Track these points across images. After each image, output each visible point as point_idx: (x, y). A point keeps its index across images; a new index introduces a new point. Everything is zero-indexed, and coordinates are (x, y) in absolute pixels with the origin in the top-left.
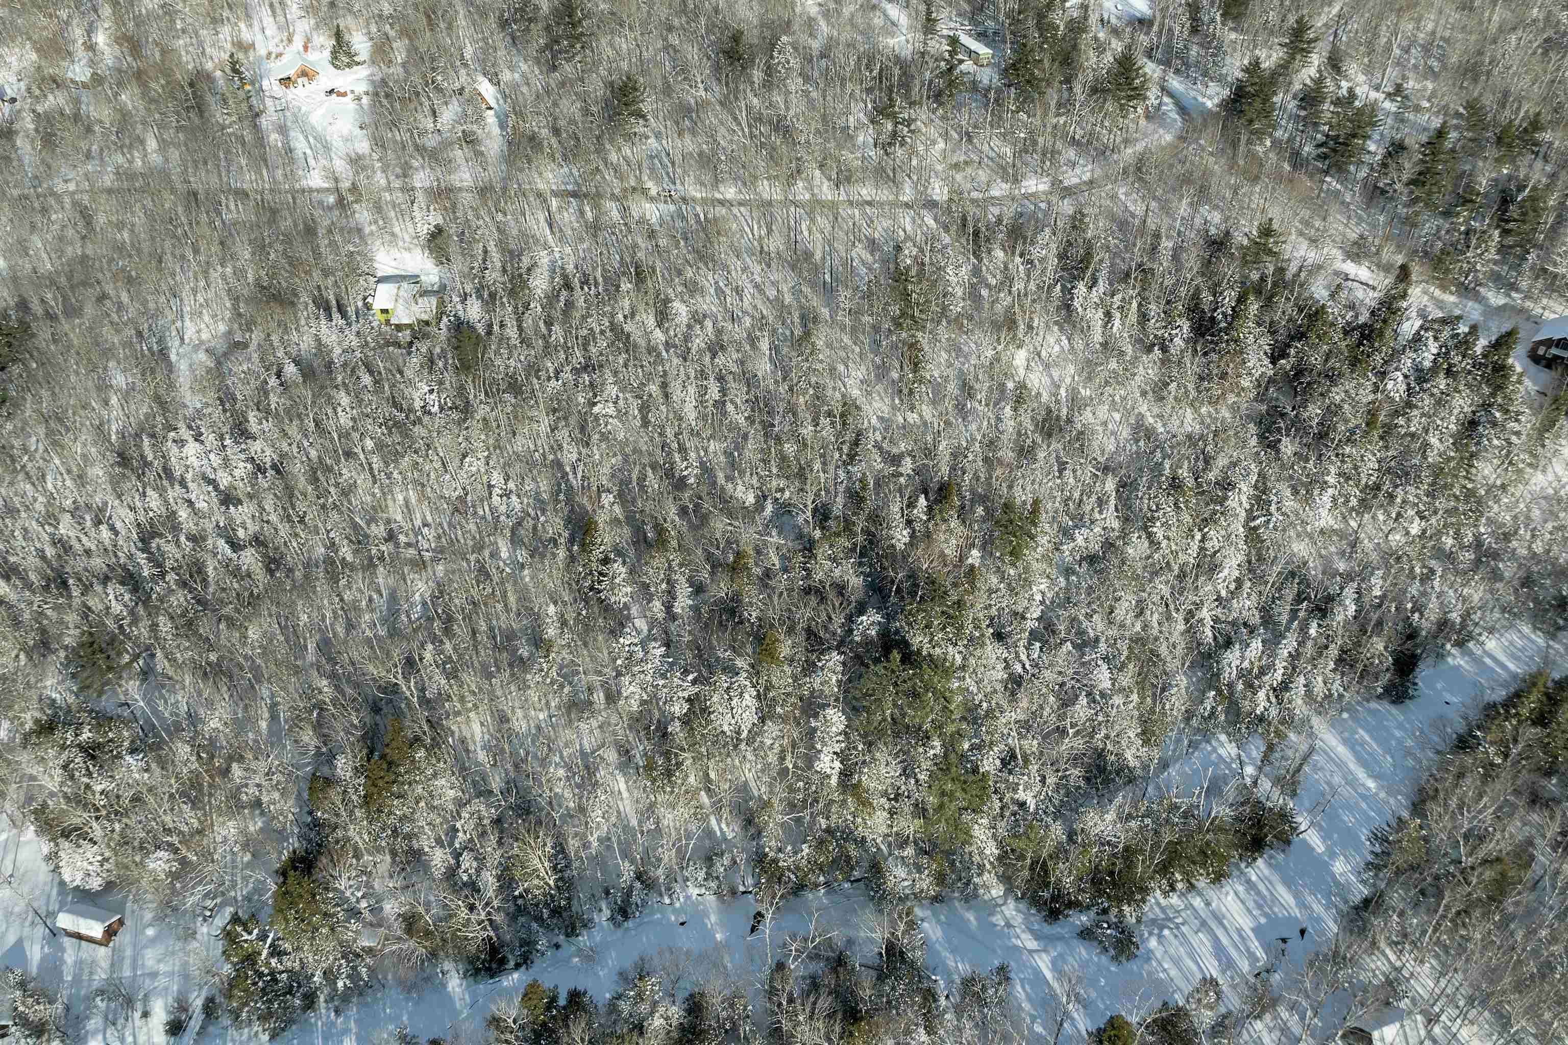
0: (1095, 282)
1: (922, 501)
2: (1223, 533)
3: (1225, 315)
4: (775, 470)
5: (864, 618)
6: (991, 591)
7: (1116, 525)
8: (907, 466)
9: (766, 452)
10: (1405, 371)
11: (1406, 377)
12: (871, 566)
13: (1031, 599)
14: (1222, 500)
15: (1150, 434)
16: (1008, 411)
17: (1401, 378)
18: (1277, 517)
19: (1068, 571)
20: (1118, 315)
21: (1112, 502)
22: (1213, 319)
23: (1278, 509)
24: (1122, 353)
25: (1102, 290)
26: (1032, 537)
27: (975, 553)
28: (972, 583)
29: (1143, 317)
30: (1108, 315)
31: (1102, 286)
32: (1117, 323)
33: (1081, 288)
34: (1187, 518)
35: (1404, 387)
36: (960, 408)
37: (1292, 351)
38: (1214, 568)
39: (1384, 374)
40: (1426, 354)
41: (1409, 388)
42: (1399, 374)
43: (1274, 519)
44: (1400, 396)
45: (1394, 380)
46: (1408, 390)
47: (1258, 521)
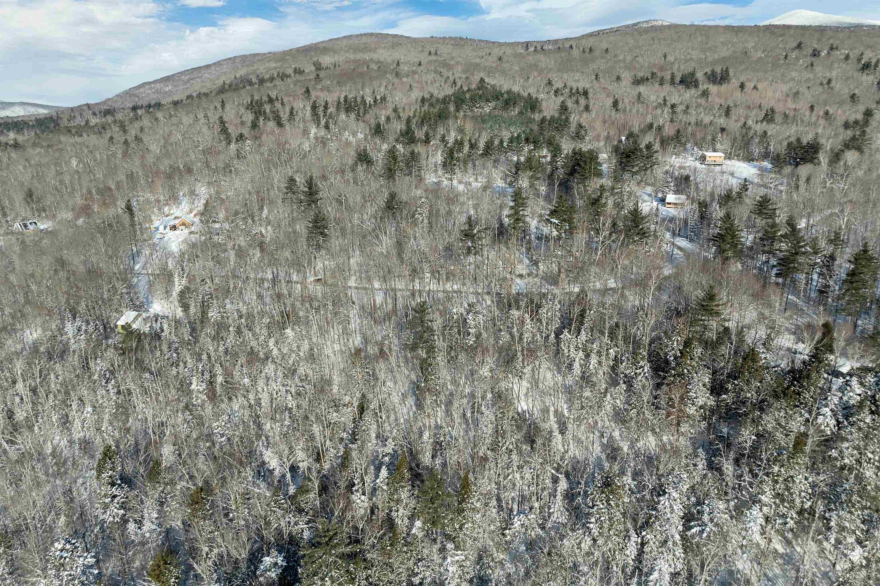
1: (384, 472)
3: (675, 356)
7: (564, 520)
10: (833, 407)
11: (833, 412)
17: (830, 414)
18: (710, 528)
20: (595, 356)
23: (711, 519)
25: (584, 339)
27: (419, 524)
31: (584, 336)
35: (832, 422)
40: (851, 394)
41: (839, 423)
42: (827, 409)
43: (708, 529)
44: (831, 430)
45: (824, 415)
46: (838, 425)
47: (694, 530)
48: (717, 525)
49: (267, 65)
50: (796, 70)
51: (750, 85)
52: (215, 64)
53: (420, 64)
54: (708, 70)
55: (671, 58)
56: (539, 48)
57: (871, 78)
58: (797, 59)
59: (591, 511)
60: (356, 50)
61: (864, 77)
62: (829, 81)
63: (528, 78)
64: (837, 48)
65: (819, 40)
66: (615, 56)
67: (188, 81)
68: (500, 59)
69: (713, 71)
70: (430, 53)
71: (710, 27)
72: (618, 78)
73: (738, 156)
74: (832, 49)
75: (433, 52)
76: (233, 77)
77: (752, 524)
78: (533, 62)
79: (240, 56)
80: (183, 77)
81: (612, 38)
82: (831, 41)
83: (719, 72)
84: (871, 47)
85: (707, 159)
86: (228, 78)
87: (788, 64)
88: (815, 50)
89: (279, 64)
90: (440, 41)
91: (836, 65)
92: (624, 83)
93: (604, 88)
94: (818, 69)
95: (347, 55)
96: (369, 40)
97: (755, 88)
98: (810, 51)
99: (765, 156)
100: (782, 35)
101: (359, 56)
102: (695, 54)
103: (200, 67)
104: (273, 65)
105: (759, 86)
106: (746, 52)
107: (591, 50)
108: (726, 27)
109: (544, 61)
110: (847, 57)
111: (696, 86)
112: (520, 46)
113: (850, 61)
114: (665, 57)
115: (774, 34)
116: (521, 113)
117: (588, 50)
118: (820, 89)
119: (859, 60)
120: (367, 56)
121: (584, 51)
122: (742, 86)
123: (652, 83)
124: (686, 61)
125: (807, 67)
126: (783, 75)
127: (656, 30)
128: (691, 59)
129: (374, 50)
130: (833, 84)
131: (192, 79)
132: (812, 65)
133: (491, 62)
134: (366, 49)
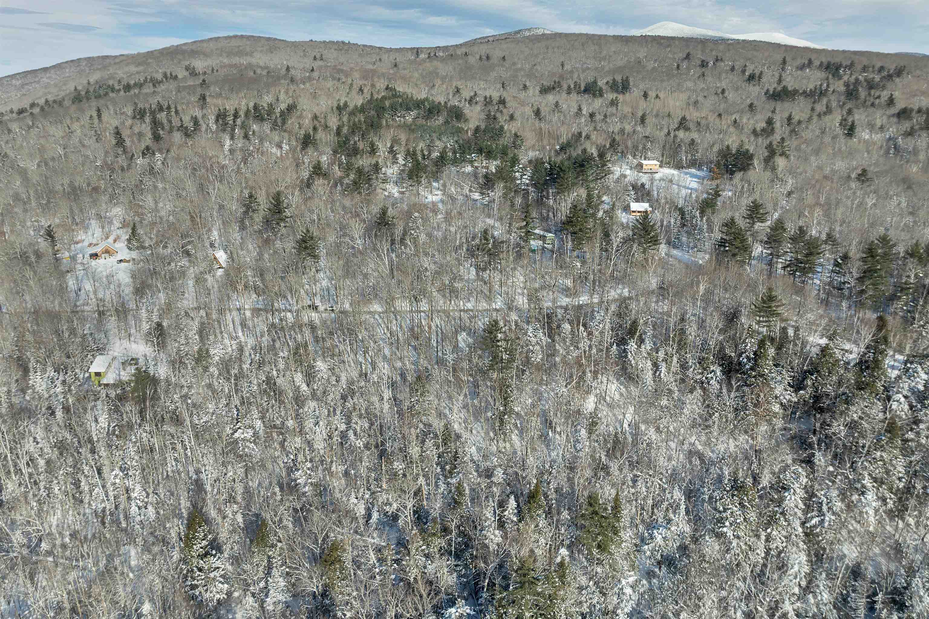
0: (641, 341)
1: (512, 503)
2: (784, 533)
3: (748, 357)
4: (385, 486)
5: (453, 610)
6: (581, 588)
7: (687, 529)
8: (499, 476)
9: (377, 468)
10: (905, 393)
11: (906, 397)
12: (466, 566)
13: (620, 593)
14: (780, 502)
15: (701, 457)
16: (583, 432)
17: (903, 399)
18: (829, 517)
19: (650, 575)
20: (664, 364)
21: (683, 507)
22: (740, 364)
23: (829, 508)
24: (670, 391)
25: (649, 348)
26: (616, 533)
27: (564, 551)
28: (562, 577)
29: (684, 366)
30: (656, 366)
31: (648, 345)
32: (663, 370)
33: (632, 346)
34: (753, 516)
35: (906, 407)
36: (544, 437)
37: (809, 383)
38: (782, 567)
39: (889, 398)
40: (918, 379)
41: (911, 407)
42: (900, 396)
43: (827, 519)
44: (906, 414)
45: (898, 401)
46: (911, 409)
47: (813, 522)
48: (834, 514)
49: (126, 69)
50: (690, 80)
51: (652, 94)
52: (54, 67)
53: (313, 70)
54: (609, 79)
55: (567, 67)
56: (432, 54)
57: (757, 89)
58: (688, 69)
59: (724, 515)
60: (230, 54)
61: (751, 88)
62: (723, 91)
63: (434, 86)
64: (722, 60)
65: (703, 51)
66: (514, 64)
67: (23, 86)
68: (396, 65)
69: (614, 80)
70: (315, 58)
71: (600, 36)
72: (525, 87)
73: (669, 163)
74: (717, 60)
75: (318, 56)
76: (85, 82)
77: (867, 508)
78: (431, 69)
79: (85, 59)
80: (14, 82)
81: (504, 46)
82: (714, 53)
83: (620, 81)
84: (750, 59)
85: (644, 167)
86: (81, 84)
87: (681, 74)
88: (703, 61)
89: (141, 68)
90: (322, 45)
91: (724, 75)
92: (531, 92)
93: (514, 97)
94: (709, 79)
95: (221, 59)
96: (238, 43)
97: (657, 96)
98: (699, 62)
99: (693, 164)
100: (669, 46)
101: (236, 60)
102: (591, 63)
103: (36, 70)
104: (133, 69)
105: (661, 95)
106: (639, 62)
107: (488, 58)
108: (615, 37)
109: (444, 69)
110: (733, 69)
111: (601, 95)
112: (410, 53)
113: (735, 72)
114: (563, 65)
115: (661, 44)
116: (447, 122)
117: (484, 58)
118: (716, 98)
119: (744, 72)
120: (244, 61)
121: (481, 58)
122: (645, 95)
123: (559, 91)
124: (584, 71)
125: (699, 77)
126: (679, 85)
127: (547, 39)
128: (588, 69)
129: (251, 54)
130: (726, 94)
131: (27, 84)
132: (704, 75)
133: (385, 67)
134: (241, 53)
